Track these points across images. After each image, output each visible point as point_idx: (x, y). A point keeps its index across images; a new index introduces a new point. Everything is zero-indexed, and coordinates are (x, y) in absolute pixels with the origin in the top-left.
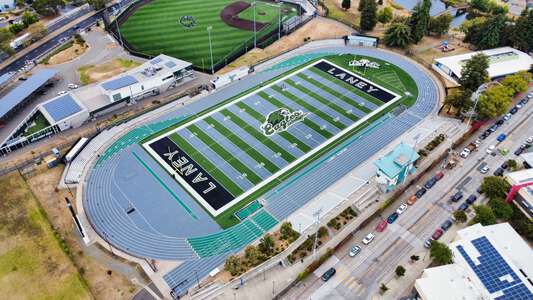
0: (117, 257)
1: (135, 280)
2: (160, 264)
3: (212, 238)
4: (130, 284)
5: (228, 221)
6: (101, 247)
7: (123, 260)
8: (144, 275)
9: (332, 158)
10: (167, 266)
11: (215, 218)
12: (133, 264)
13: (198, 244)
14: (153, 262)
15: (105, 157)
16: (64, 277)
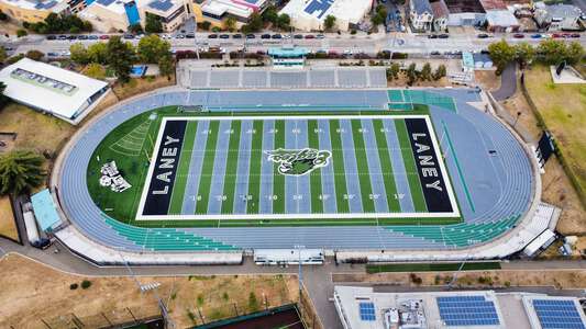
3: (439, 104)
5: (420, 108)
10: (477, 105)
11: (428, 113)
14: (486, 112)
15: (506, 223)
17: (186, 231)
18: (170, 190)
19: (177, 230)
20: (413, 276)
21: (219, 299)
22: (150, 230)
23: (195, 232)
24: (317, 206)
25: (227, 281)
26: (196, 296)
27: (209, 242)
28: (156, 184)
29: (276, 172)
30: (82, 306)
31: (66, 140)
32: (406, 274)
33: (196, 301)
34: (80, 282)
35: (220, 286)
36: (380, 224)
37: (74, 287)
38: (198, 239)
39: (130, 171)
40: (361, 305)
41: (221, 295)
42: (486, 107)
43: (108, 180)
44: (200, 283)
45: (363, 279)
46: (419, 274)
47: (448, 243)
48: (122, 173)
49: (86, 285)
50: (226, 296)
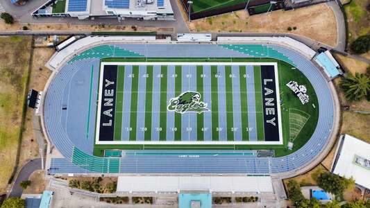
0: (42, 132)
1: (41, 150)
2: (55, 151)
3: (85, 155)
4: (38, 151)
5: (99, 151)
6: (40, 121)
7: (43, 135)
8: (45, 151)
9: (184, 156)
10: (57, 154)
11: (95, 145)
12: (45, 141)
13: (77, 153)
14: (53, 147)
15: (81, 57)
16: (16, 127)
17: (248, 56)
18: (263, 82)
19: (253, 57)
20: (135, 30)
21: (226, 22)
22: (267, 56)
23: (243, 55)
24: (178, 69)
25: (223, 29)
26: (237, 23)
27: (235, 49)
28: (272, 86)
29: (202, 94)
30: (287, 20)
31: (341, 123)
32: (138, 31)
33: (237, 22)
34: (293, 30)
35: (226, 27)
36: (145, 58)
37: (295, 28)
38: (240, 51)
39: (291, 96)
40: (163, 5)
41: (225, 24)
42: (51, 152)
43: (302, 90)
44: (236, 29)
45: (159, 30)
46: (132, 31)
47: (112, 47)
48: (295, 95)
49: (289, 29)
50: (223, 23)
